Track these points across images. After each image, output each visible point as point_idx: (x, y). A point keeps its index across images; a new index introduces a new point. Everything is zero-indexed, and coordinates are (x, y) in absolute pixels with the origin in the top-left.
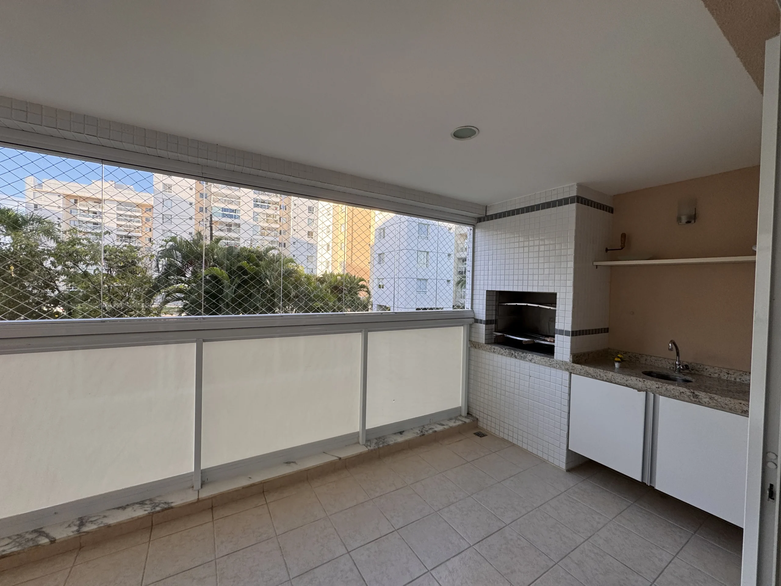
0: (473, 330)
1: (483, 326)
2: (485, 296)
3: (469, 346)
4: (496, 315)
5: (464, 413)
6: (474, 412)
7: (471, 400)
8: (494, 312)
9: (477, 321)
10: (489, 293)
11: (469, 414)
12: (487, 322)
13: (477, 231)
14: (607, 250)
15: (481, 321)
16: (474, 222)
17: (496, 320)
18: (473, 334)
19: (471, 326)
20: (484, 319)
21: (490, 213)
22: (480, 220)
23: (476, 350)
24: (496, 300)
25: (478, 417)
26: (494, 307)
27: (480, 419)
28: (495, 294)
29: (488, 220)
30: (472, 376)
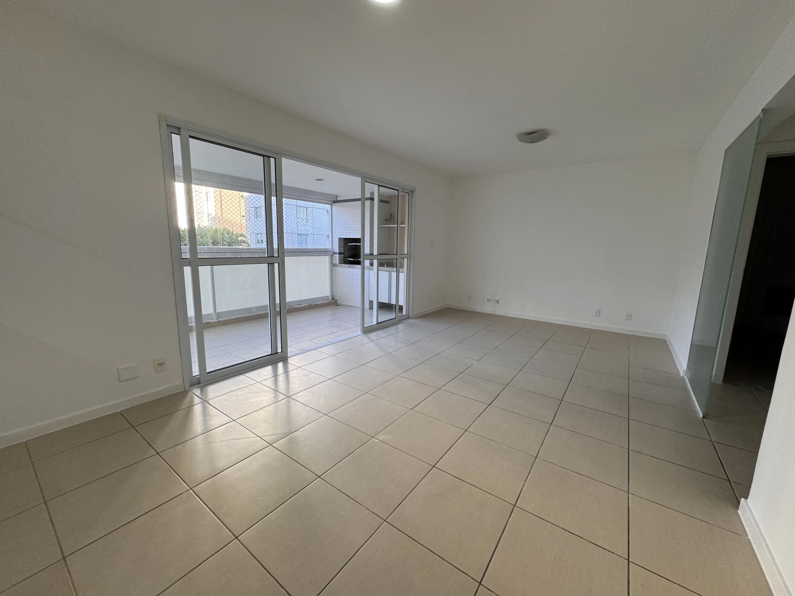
0: (333, 258)
1: (338, 255)
2: (338, 240)
3: (331, 266)
4: (344, 250)
5: (330, 298)
6: (336, 298)
7: (334, 292)
8: (343, 249)
9: (334, 253)
10: (340, 239)
11: (333, 299)
12: (340, 253)
13: (333, 207)
14: (386, 220)
15: (336, 253)
16: (331, 203)
17: (344, 252)
18: (333, 260)
19: (332, 255)
20: (338, 252)
21: (338, 199)
22: (334, 202)
23: (335, 267)
24: (344, 243)
25: (337, 299)
26: (343, 246)
27: (338, 300)
28: (343, 240)
29: (338, 203)
30: (333, 281)
